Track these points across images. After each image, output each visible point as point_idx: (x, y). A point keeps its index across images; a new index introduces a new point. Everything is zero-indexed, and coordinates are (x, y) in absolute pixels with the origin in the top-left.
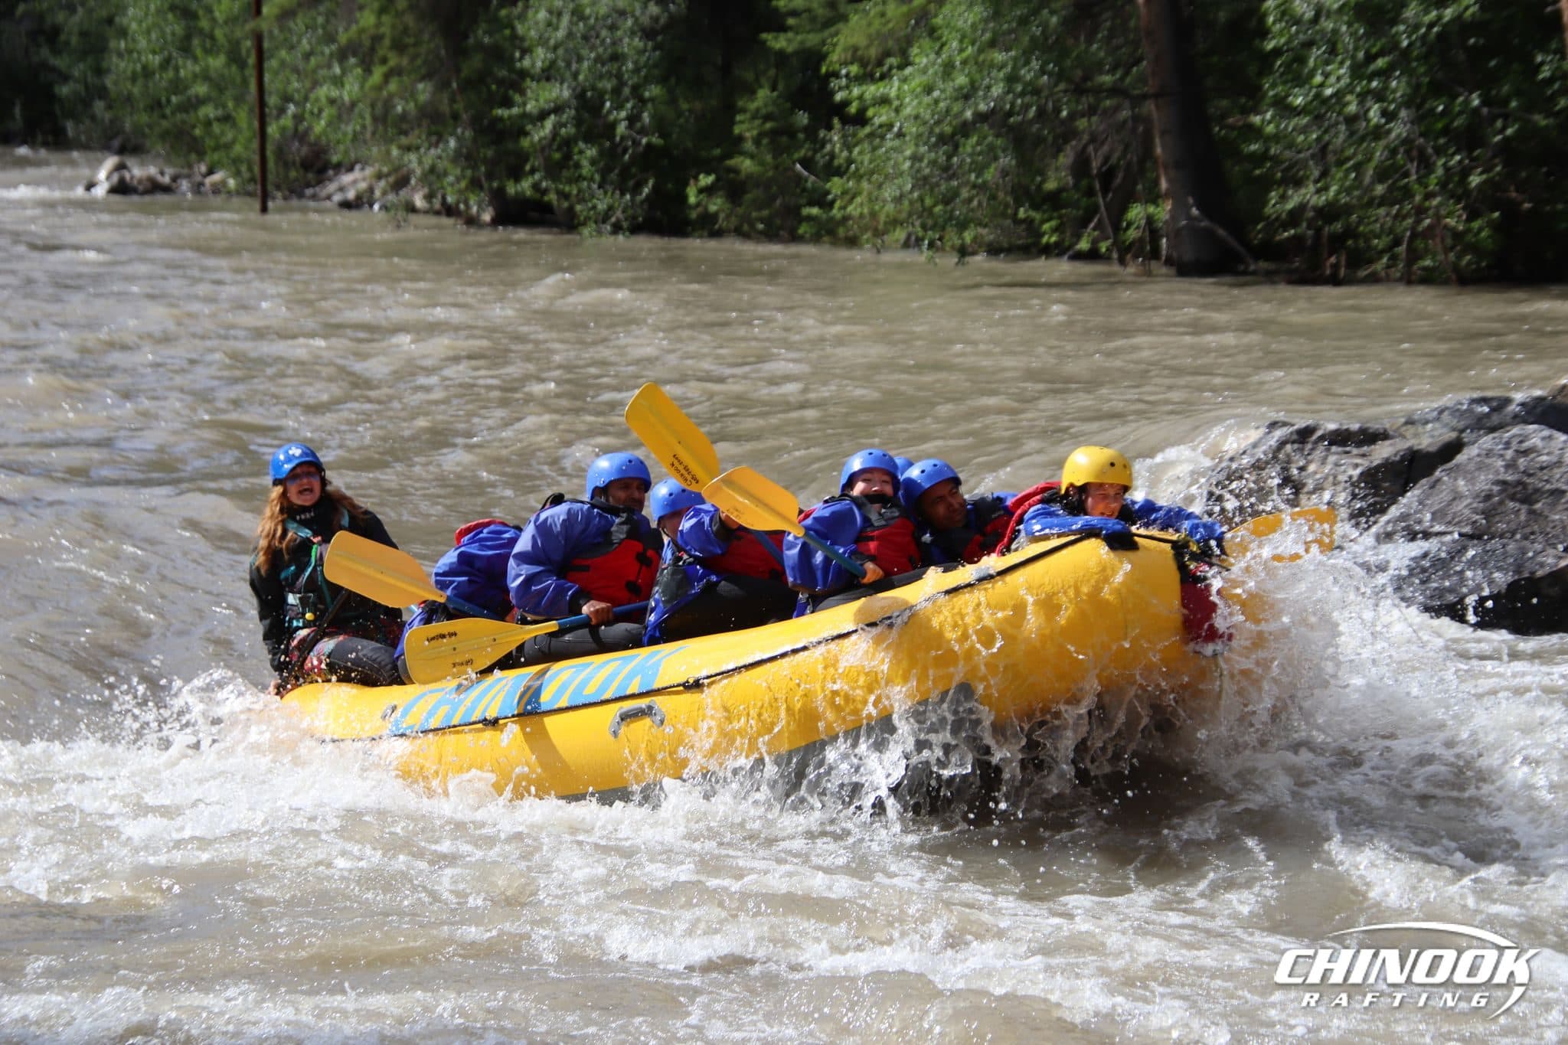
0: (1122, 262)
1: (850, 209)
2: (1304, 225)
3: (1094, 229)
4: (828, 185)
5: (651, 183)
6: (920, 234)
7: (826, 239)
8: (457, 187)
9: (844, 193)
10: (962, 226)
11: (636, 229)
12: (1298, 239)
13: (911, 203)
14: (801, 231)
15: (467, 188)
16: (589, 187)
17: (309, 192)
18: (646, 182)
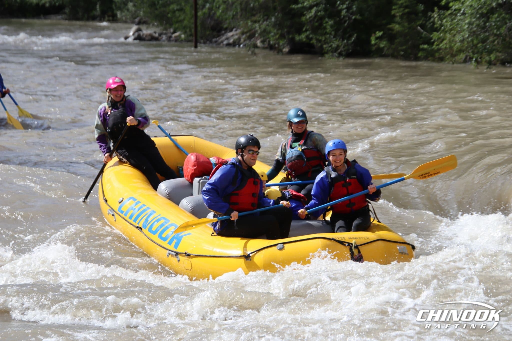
1: (441, 45)
4: (432, 36)
5: (355, 35)
6: (472, 56)
7: (430, 58)
8: (274, 38)
9: (439, 39)
10: (490, 52)
11: (349, 55)
13: (468, 42)
14: (420, 54)
15: (279, 37)
16: (330, 37)
17: (214, 40)
18: (353, 34)
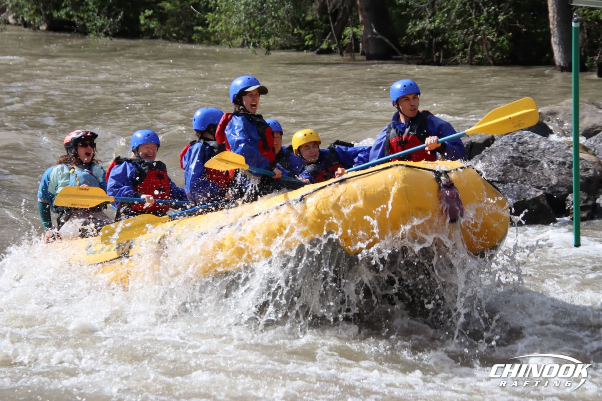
0: (341, 54)
1: (216, 28)
2: (424, 38)
3: (329, 39)
4: (206, 16)
5: (122, 14)
6: (249, 40)
7: (205, 41)
8: (29, 13)
9: (214, 20)
10: (268, 36)
11: (115, 35)
12: (421, 44)
13: (245, 25)
14: (193, 38)
15: (34, 13)
16: (93, 15)
18: (120, 12)
